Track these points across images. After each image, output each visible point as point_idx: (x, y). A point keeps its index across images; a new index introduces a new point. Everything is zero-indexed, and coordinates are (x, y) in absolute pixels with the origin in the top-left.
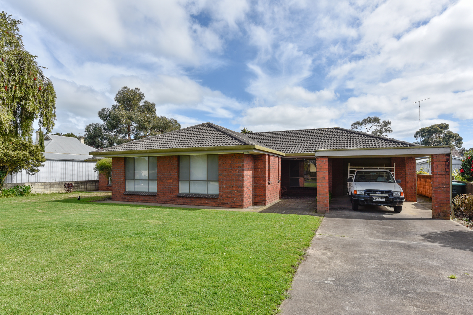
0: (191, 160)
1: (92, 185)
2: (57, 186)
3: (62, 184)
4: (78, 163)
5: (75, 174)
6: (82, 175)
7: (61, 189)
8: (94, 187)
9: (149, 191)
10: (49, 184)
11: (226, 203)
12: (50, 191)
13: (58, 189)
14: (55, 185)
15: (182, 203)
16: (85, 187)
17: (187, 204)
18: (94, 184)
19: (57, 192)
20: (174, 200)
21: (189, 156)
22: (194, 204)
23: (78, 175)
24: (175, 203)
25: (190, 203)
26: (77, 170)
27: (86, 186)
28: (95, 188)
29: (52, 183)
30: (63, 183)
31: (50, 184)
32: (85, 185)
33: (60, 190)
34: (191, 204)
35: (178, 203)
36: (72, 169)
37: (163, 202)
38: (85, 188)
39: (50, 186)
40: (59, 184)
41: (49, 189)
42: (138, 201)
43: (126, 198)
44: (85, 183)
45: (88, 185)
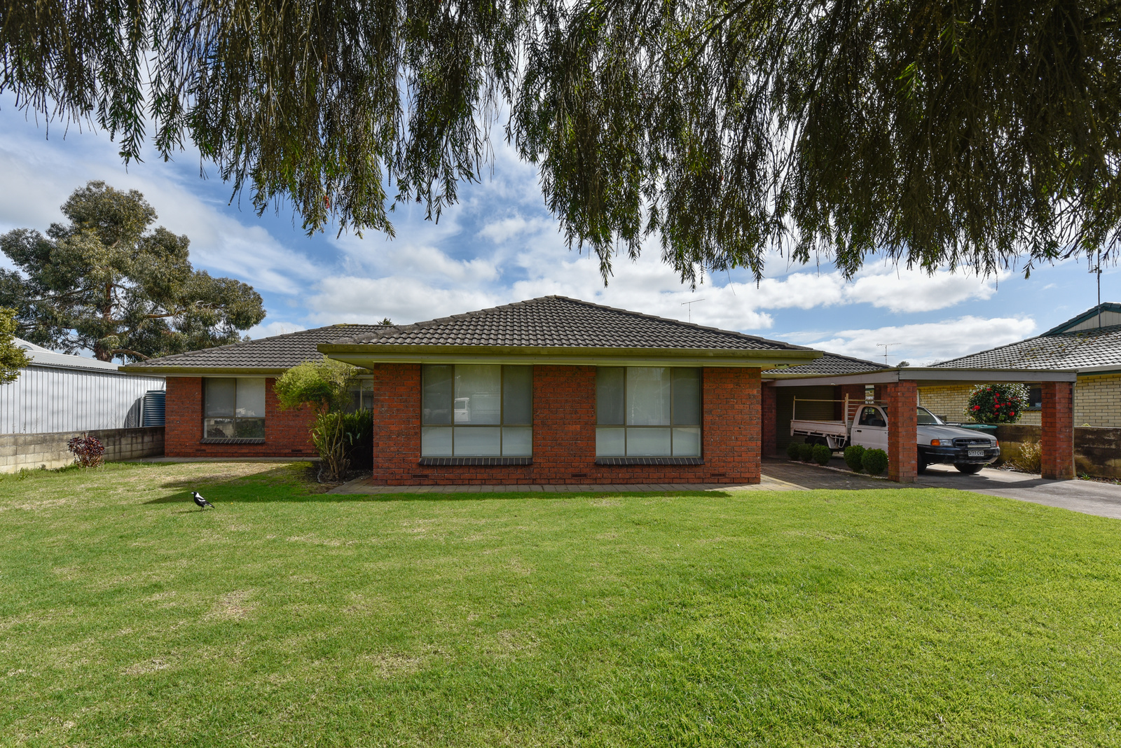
0: (628, 377)
1: (134, 440)
2: (38, 447)
3: (62, 440)
4: (75, 376)
5: (65, 408)
6: (84, 412)
7: (50, 458)
8: (140, 447)
9: (504, 453)
10: (12, 440)
11: (721, 475)
12: (16, 464)
13: (38, 457)
14: (31, 443)
15: (610, 481)
16: (117, 447)
17: (621, 481)
18: (140, 440)
19: (39, 465)
20: (585, 475)
21: (625, 368)
22: (640, 480)
23: (75, 412)
24: (588, 481)
25: (630, 478)
26: (70, 399)
27: (120, 444)
28: (143, 450)
29: (23, 438)
30: (56, 436)
31: (15, 443)
32: (118, 443)
33: (47, 460)
34: (633, 481)
35: (596, 481)
36: (56, 394)
37: (551, 481)
38: (117, 450)
39: (14, 448)
40: (46, 441)
41: (11, 459)
42: (473, 482)
43: (426, 476)
44: (117, 438)
45: (124, 441)
